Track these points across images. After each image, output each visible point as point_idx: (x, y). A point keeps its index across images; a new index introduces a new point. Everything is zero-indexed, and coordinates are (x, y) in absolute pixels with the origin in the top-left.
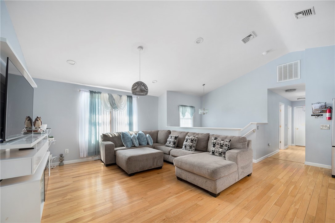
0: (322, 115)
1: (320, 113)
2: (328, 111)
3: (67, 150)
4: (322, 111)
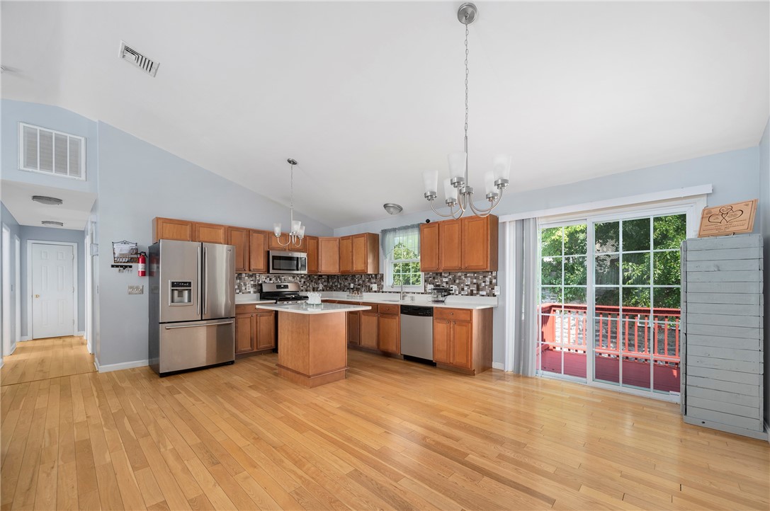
0: (131, 267)
1: (128, 262)
2: (140, 259)
4: (131, 258)
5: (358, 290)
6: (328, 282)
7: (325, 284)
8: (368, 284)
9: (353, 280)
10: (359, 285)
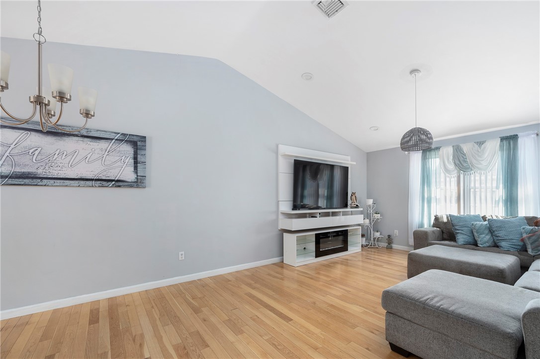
3: (396, 232)
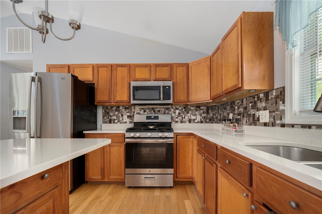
5: (238, 121)
6: (208, 113)
7: (203, 115)
8: (252, 112)
9: (233, 110)
10: (239, 114)
